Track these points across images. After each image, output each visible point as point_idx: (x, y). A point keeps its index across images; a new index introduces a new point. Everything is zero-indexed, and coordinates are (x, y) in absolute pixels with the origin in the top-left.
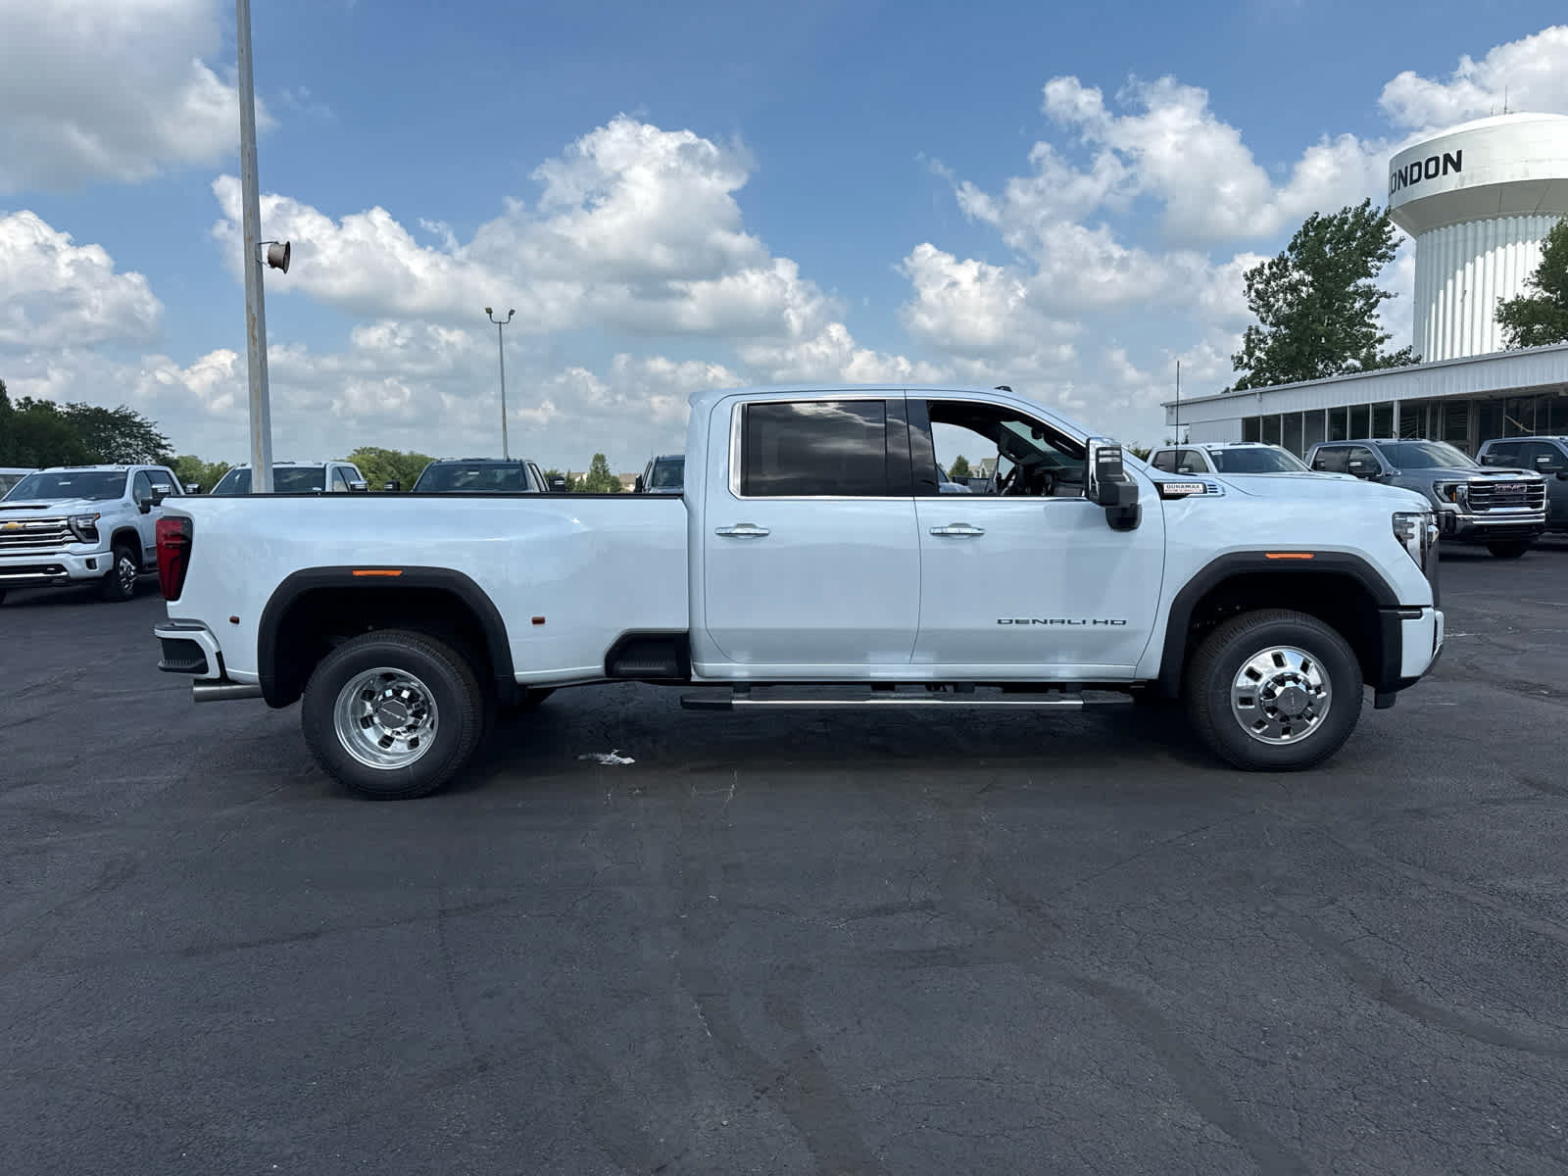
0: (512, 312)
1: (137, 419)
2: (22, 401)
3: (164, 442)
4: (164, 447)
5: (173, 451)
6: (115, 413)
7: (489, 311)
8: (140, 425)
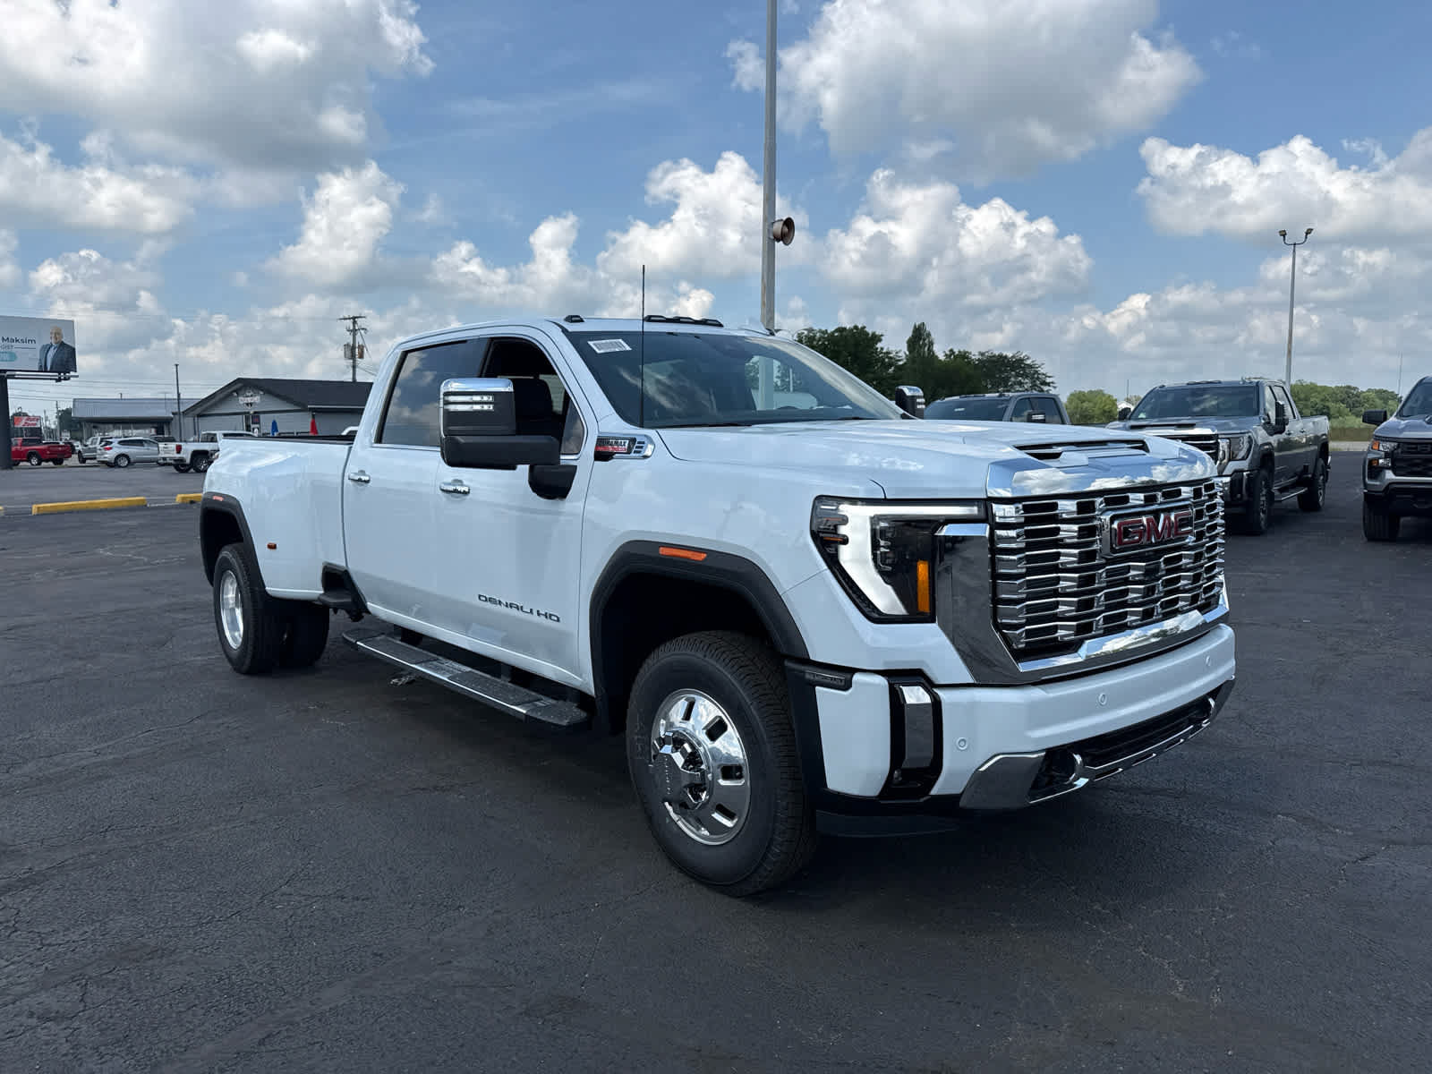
0: (1309, 232)
1: (1028, 362)
2: (948, 353)
3: (1048, 380)
4: (1048, 384)
5: (1055, 387)
6: (1013, 357)
7: (1283, 234)
8: (1030, 366)
